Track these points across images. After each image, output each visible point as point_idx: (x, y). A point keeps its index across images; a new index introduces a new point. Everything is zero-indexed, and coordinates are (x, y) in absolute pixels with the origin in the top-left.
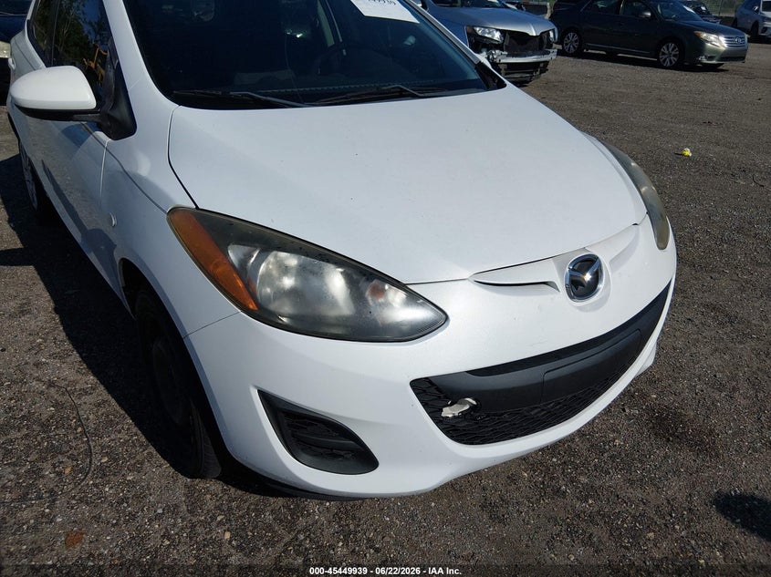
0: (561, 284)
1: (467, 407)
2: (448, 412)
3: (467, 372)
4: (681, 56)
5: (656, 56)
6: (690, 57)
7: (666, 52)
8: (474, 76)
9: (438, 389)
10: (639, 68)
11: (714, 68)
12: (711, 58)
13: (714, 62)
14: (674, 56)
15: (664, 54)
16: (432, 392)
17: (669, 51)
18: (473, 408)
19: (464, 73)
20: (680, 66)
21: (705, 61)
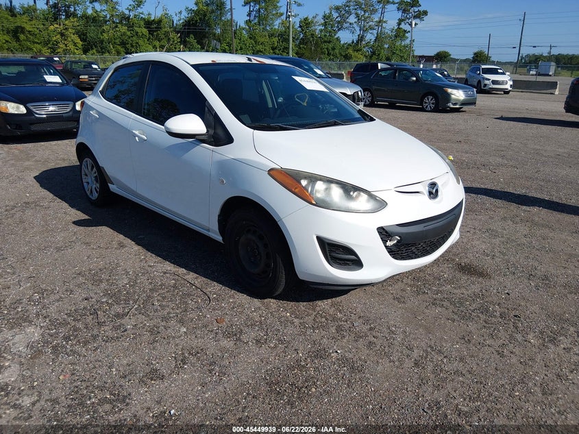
0: (426, 193)
1: (395, 242)
2: (389, 243)
3: (397, 225)
4: (437, 104)
5: (421, 104)
6: (442, 105)
7: (427, 101)
8: (358, 116)
9: (386, 232)
10: (411, 112)
11: (457, 110)
12: (455, 104)
13: (457, 106)
14: (432, 104)
15: (426, 103)
16: (384, 233)
17: (429, 102)
18: (398, 242)
19: (353, 115)
20: (436, 110)
21: (452, 106)
